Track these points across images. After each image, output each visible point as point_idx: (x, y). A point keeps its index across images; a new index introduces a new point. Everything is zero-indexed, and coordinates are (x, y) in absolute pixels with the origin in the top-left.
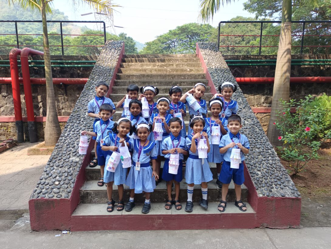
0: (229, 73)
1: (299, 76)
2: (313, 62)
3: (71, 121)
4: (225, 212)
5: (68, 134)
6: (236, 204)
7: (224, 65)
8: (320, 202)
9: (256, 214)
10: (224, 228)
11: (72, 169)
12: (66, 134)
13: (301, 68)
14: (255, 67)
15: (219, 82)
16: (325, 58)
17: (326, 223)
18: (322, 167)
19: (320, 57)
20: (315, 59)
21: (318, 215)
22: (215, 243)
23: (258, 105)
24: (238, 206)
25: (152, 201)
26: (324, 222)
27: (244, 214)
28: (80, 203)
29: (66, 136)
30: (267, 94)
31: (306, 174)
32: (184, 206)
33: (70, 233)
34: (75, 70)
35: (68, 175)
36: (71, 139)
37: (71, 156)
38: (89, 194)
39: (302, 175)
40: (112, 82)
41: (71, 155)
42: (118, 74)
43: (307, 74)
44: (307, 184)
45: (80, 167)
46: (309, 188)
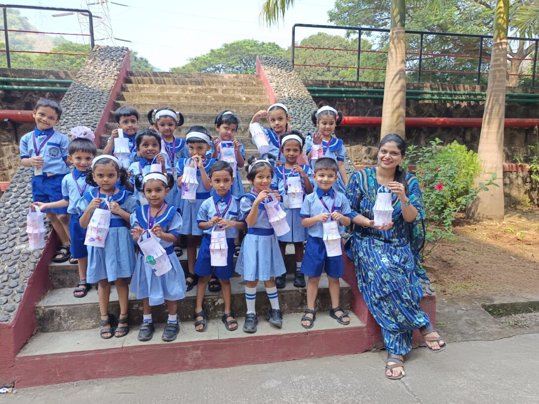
0: (311, 103)
1: (416, 117)
2: (436, 96)
3: (20, 180)
4: (314, 329)
5: (13, 202)
6: (332, 313)
7: (303, 91)
8: (460, 303)
9: (365, 327)
10: (312, 356)
11: (19, 267)
12: (8, 203)
13: (419, 104)
14: (351, 100)
15: (296, 117)
16: (453, 90)
17: (473, 335)
18: (457, 252)
19: (446, 89)
20: (439, 90)
21: (460, 323)
22: (297, 383)
23: (356, 161)
24: (336, 317)
25: (183, 318)
26: (470, 333)
27: (346, 330)
28: (37, 331)
29: (8, 206)
30: (370, 144)
31: (436, 263)
32: (241, 323)
33: (14, 392)
34: (34, 96)
35: (8, 278)
36: (20, 211)
37: (18, 243)
38: (55, 314)
39: (429, 266)
40: (104, 114)
41: (17, 241)
42: (117, 102)
43: (428, 113)
44: (438, 278)
45: (35, 263)
46: (442, 283)
